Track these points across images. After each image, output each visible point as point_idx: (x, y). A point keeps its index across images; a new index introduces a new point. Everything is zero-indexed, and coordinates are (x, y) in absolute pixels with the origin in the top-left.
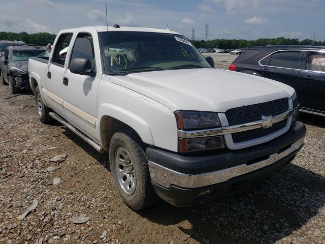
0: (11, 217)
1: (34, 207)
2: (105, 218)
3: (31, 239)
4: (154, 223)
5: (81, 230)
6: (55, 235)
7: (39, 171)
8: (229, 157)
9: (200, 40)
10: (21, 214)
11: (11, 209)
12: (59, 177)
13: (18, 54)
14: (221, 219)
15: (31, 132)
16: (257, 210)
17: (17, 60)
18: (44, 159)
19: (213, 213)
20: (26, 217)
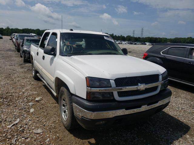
0: (4, 126)
1: (17, 122)
2: (51, 132)
3: (11, 138)
4: (76, 138)
5: (37, 137)
6: (23, 138)
7: (25, 104)
8: (114, 104)
9: (138, 37)
10: (9, 125)
11: (5, 122)
12: (34, 108)
13: (29, 41)
14: (114, 140)
15: (27, 84)
16: (137, 138)
17: (28, 44)
18: (29, 98)
19: (110, 136)
20: (12, 127)
